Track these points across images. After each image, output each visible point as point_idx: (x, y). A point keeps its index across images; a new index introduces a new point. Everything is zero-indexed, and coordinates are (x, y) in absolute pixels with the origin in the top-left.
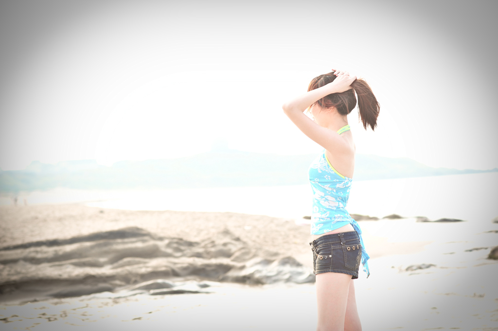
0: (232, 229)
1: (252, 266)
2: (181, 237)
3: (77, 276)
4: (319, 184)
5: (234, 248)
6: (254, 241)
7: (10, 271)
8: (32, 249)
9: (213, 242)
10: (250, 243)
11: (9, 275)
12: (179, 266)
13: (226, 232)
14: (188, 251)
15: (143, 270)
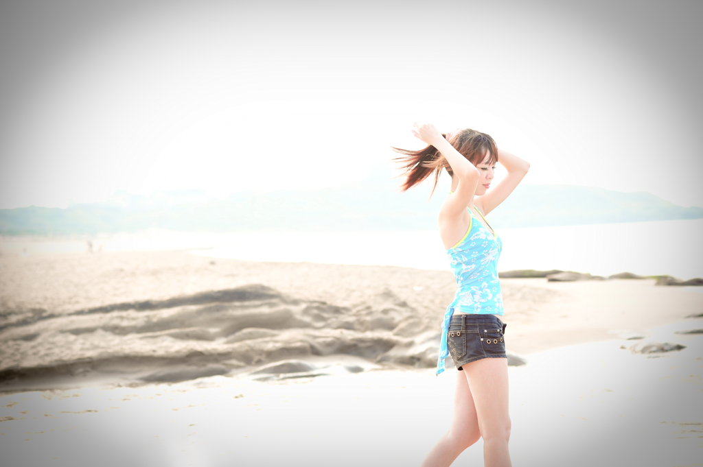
0: (395, 290)
1: (423, 343)
2: (323, 300)
3: (178, 352)
5: (398, 316)
6: (426, 307)
7: (84, 344)
8: (115, 314)
9: (368, 308)
10: (422, 311)
11: (82, 349)
12: (321, 340)
13: (388, 295)
14: (334, 320)
15: (270, 346)
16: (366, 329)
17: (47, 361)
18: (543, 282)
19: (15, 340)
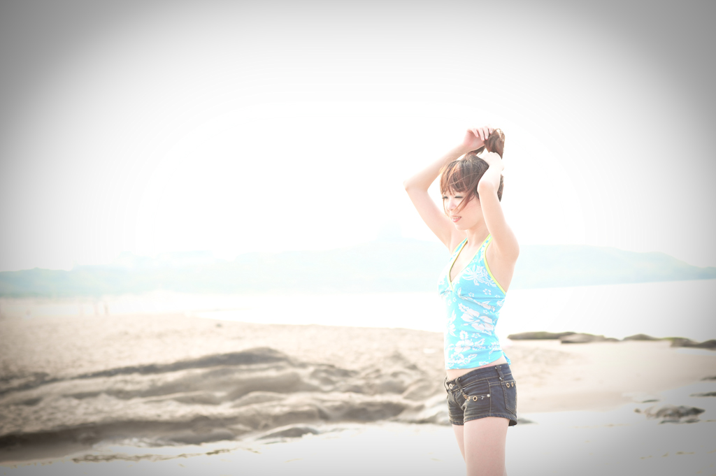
0: (405, 353)
1: (433, 406)
2: (331, 363)
3: (183, 416)
4: (475, 301)
5: (408, 379)
6: (438, 370)
7: (87, 408)
8: (119, 377)
9: (378, 371)
10: (432, 373)
11: (85, 414)
12: (329, 404)
13: (397, 357)
14: (342, 383)
15: (277, 410)
16: (376, 393)
17: (49, 426)
18: (556, 344)
19: (16, 404)
